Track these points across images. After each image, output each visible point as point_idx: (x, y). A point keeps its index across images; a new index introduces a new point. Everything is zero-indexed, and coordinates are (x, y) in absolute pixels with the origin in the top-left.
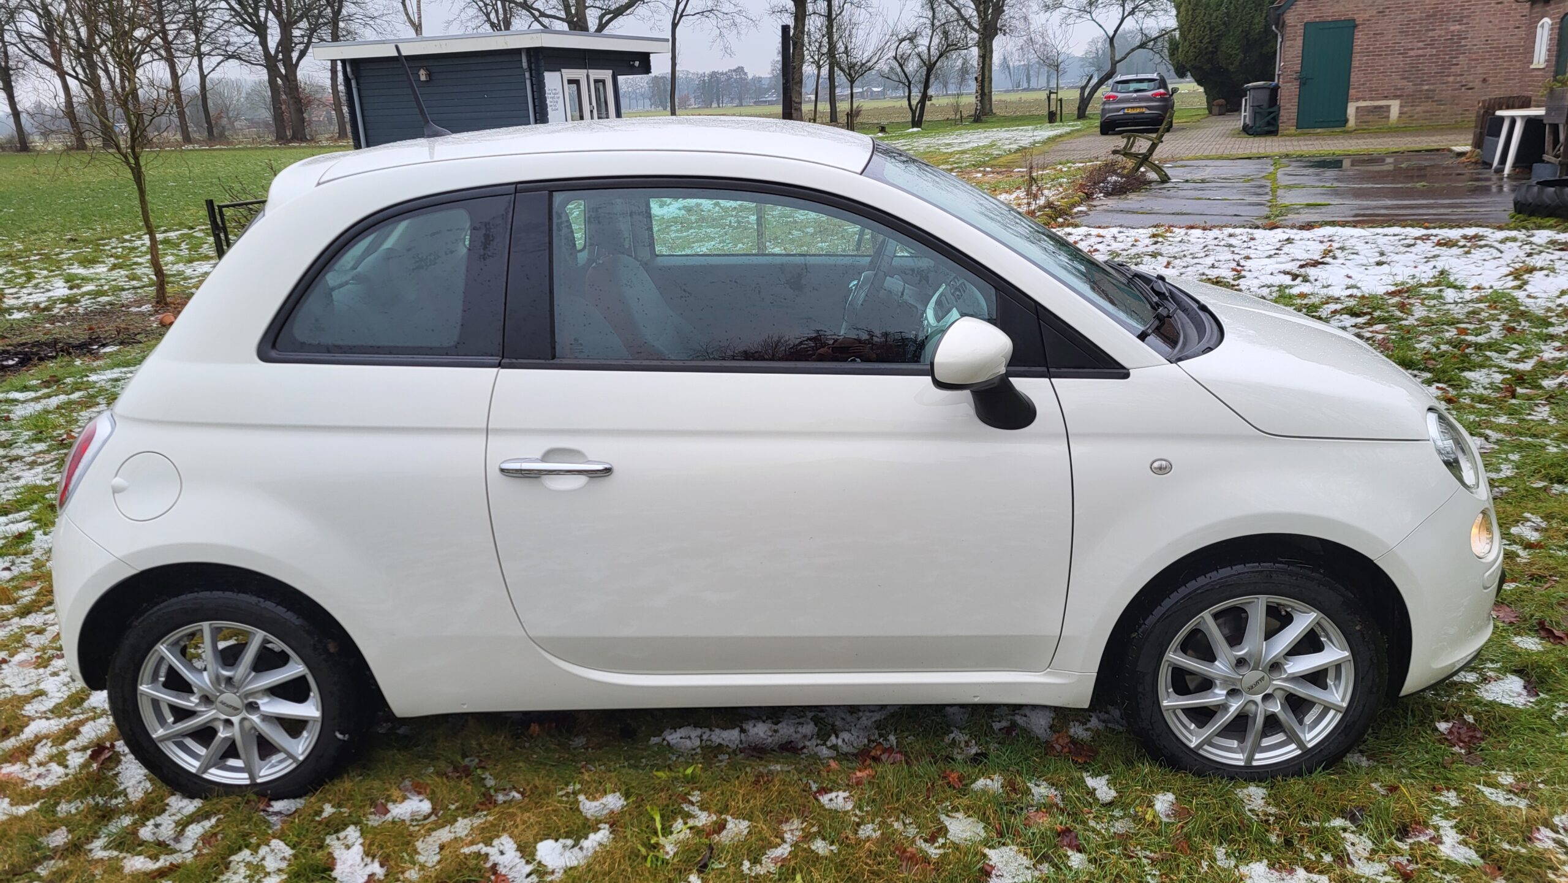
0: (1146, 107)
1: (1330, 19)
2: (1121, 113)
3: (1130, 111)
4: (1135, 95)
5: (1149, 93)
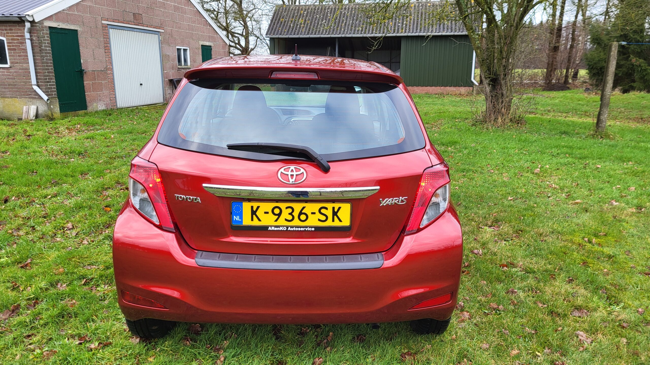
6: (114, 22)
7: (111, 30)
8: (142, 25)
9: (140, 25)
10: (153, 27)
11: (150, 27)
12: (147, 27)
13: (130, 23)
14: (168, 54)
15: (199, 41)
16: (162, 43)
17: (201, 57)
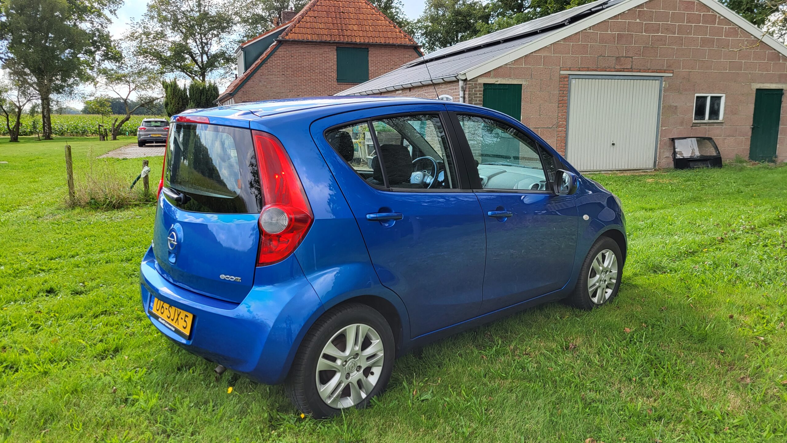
0: (161, 134)
2: (149, 136)
3: (153, 136)
4: (155, 128)
5: (162, 128)
6: (579, 71)
7: (573, 81)
8: (631, 70)
9: (625, 70)
10: (650, 71)
11: (645, 72)
12: (640, 72)
13: (607, 70)
14: (675, 105)
15: (752, 84)
16: (664, 91)
17: (751, 107)
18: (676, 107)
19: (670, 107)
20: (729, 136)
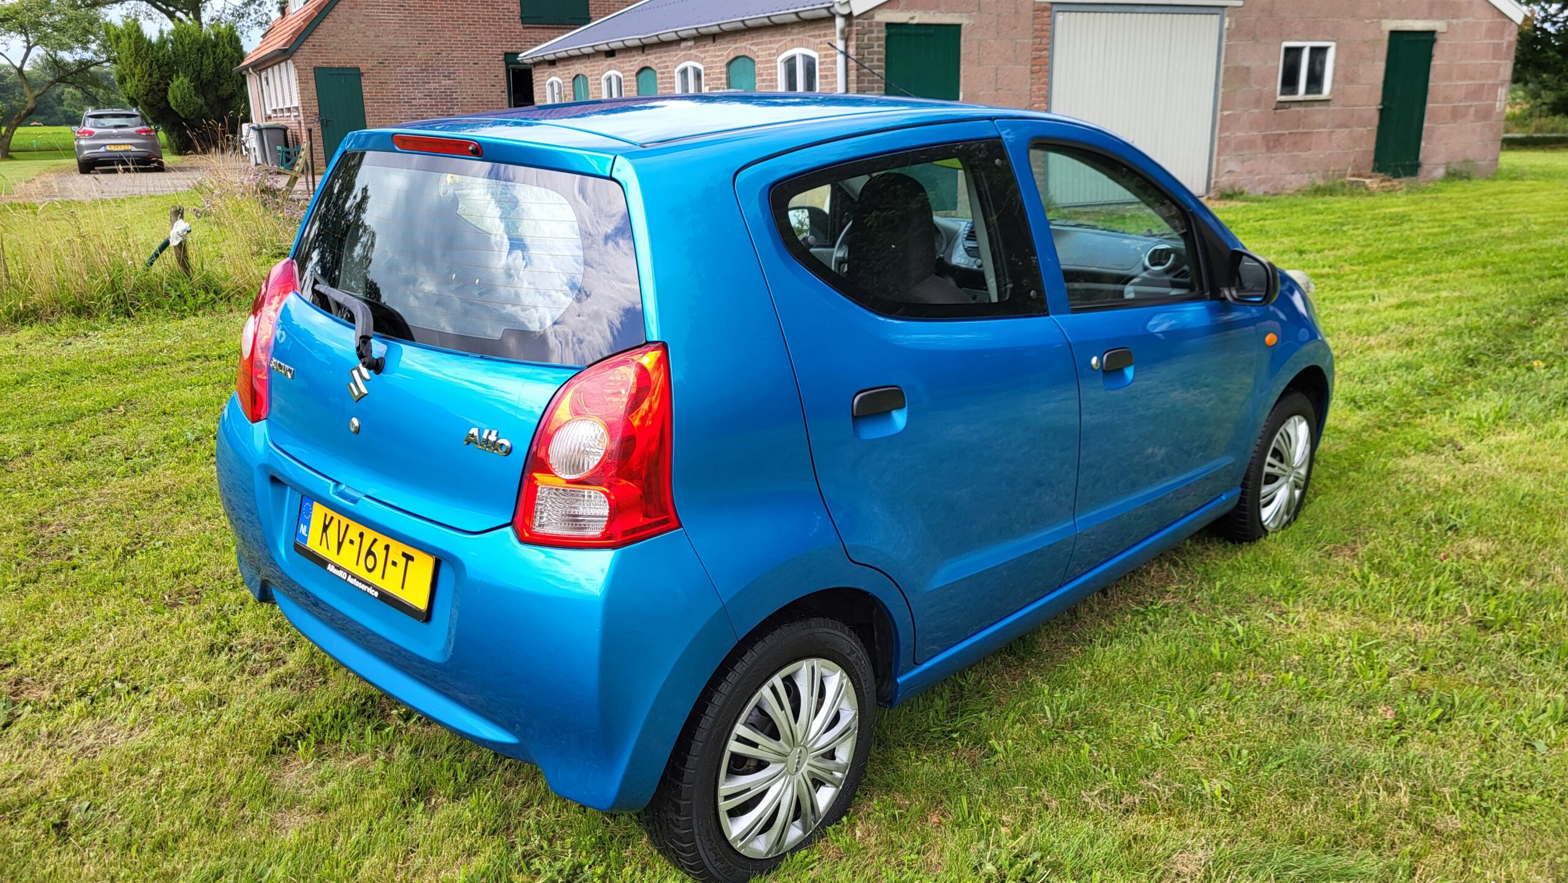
0: (131, 144)
1: (336, 65)
2: (102, 149)
3: (112, 149)
4: (115, 131)
5: (132, 130)
7: (1060, 18)
14: (1246, 64)
15: (1384, 21)
16: (1229, 37)
17: (1379, 68)
18: (1248, 69)
19: (1237, 68)
20: (1340, 126)
